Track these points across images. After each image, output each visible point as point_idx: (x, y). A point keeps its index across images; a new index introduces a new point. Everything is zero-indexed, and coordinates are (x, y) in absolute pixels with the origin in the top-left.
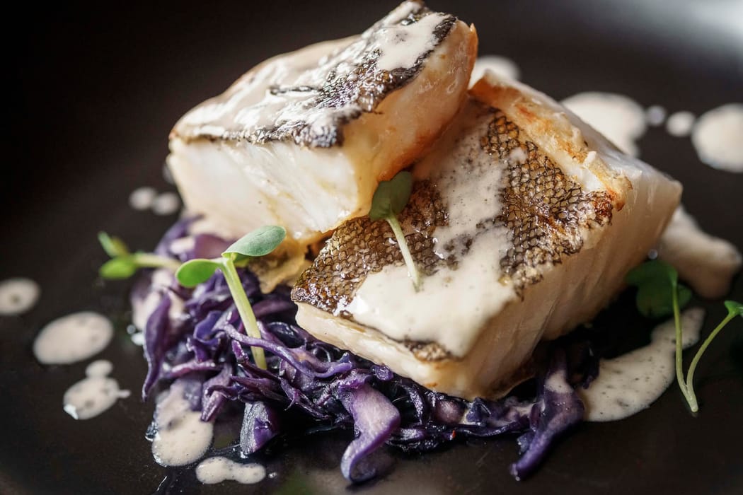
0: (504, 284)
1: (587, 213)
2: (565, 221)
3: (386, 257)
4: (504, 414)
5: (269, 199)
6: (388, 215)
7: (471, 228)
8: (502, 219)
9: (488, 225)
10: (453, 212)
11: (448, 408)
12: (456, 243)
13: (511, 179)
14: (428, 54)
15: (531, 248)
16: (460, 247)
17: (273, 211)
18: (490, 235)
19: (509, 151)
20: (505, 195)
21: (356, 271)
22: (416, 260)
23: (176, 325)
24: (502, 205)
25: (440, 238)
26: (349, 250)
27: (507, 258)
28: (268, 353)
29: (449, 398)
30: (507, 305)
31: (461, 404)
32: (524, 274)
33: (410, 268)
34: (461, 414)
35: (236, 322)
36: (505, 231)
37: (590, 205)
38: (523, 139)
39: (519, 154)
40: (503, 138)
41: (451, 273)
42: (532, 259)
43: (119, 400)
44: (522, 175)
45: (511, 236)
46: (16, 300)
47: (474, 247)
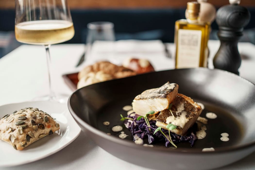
0: (187, 119)
1: (196, 110)
2: (193, 111)
3: (169, 115)
4: (186, 138)
5: (151, 107)
6: (169, 109)
7: (181, 111)
8: (185, 110)
9: (183, 111)
10: (178, 109)
11: (178, 137)
12: (179, 113)
13: (185, 105)
14: (174, 88)
15: (190, 114)
16: (180, 114)
17: (151, 109)
18: (183, 112)
19: (184, 102)
20: (185, 107)
21: (165, 117)
22: (174, 116)
23: (135, 126)
24: (184, 109)
25: (177, 113)
26: (163, 114)
27: (187, 115)
28: (151, 129)
29: (178, 135)
30: (188, 122)
31: (180, 136)
32: (190, 118)
33: (173, 116)
34: (180, 138)
35: (146, 124)
36: (185, 112)
37: (197, 109)
38: (186, 100)
39: (185, 102)
40: (183, 100)
41: (179, 117)
42: (190, 116)
43: (127, 136)
44: (186, 105)
45: (186, 112)
46: (107, 124)
47: (182, 114)
